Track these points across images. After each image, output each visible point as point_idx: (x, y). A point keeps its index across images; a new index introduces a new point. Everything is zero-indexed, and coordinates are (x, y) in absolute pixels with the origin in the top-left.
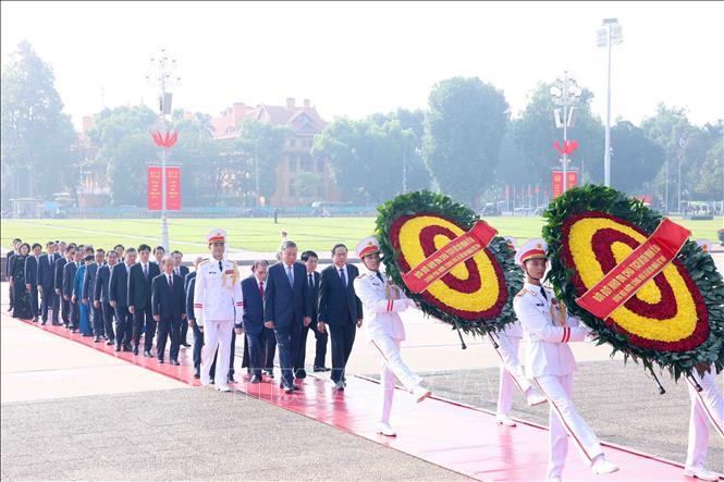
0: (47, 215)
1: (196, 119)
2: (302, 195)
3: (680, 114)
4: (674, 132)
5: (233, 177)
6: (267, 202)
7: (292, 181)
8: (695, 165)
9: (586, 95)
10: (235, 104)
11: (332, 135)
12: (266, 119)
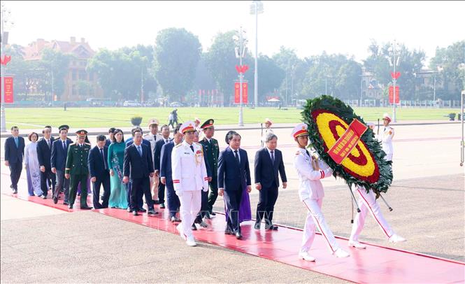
1: (12, 48)
2: (80, 94)
3: (292, 52)
4: (289, 62)
5: (37, 83)
6: (59, 99)
7: (74, 86)
8: (300, 80)
10: (38, 40)
11: (99, 59)
12: (58, 49)
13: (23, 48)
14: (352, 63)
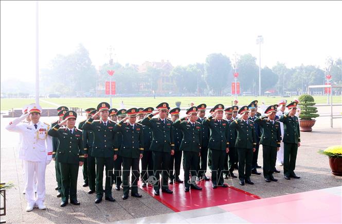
0: (87, 96)
1: (133, 66)
2: (166, 90)
3: (283, 65)
4: (282, 70)
6: (155, 92)
7: (163, 85)
8: (288, 81)
9: (254, 59)
10: (146, 62)
11: (175, 71)
12: (155, 66)
13: (137, 66)
14: (318, 70)
